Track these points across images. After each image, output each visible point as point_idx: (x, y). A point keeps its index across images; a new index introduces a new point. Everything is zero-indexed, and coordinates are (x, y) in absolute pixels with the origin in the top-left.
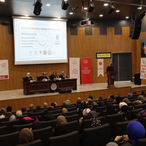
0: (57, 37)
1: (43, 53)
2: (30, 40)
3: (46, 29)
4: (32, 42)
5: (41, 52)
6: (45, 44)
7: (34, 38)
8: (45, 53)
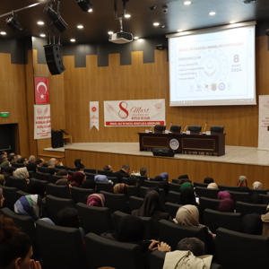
0: (236, 58)
1: (210, 87)
2: (191, 67)
3: (215, 47)
4: (194, 71)
5: (207, 86)
6: (214, 72)
7: (197, 64)
8: (214, 88)
